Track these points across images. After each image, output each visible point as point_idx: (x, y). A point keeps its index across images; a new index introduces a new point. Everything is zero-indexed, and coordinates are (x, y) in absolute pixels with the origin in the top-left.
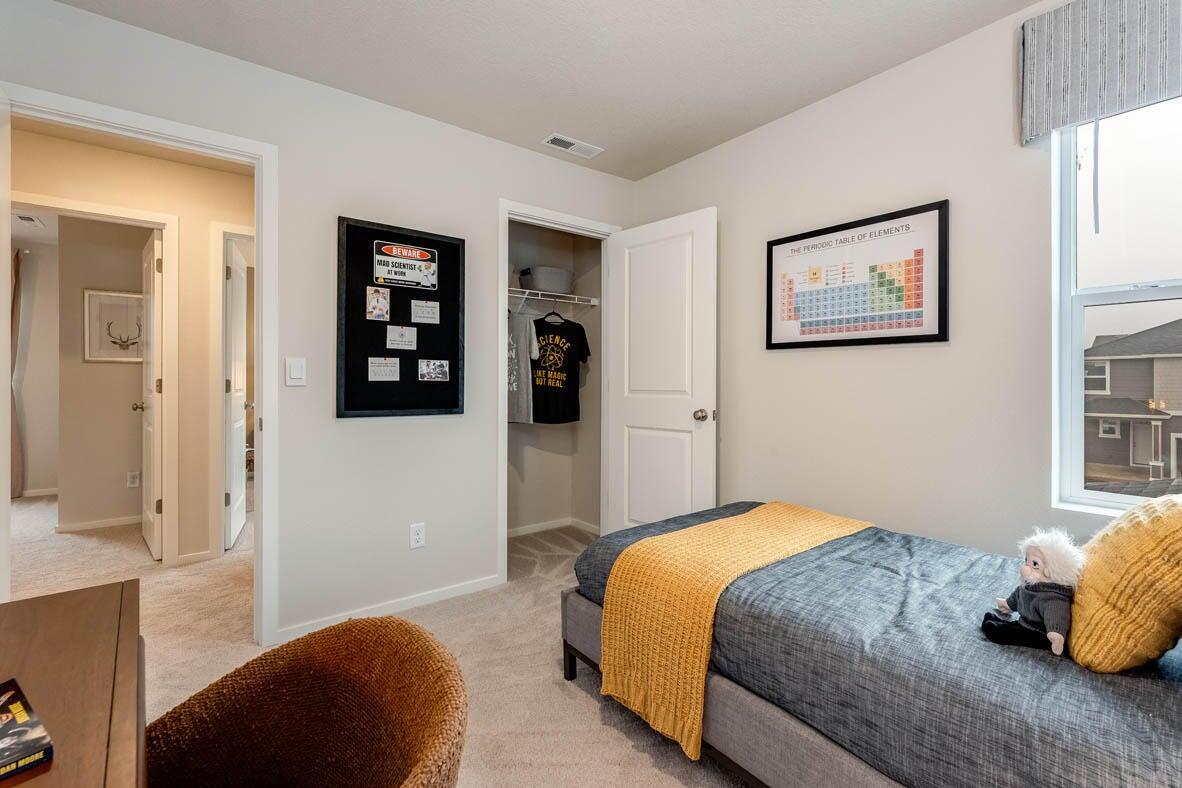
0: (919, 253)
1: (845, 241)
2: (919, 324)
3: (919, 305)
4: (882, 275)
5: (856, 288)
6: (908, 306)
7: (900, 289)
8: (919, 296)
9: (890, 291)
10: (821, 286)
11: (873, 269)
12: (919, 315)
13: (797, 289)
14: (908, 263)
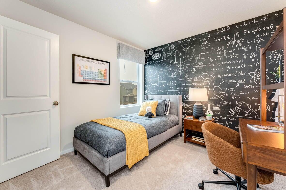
0: (106, 69)
1: (93, 62)
2: (106, 82)
3: (106, 78)
4: (100, 71)
5: (96, 72)
6: (104, 78)
7: (103, 75)
8: (106, 77)
9: (102, 75)
10: (88, 70)
11: (99, 70)
12: (106, 80)
13: (82, 69)
14: (104, 70)
